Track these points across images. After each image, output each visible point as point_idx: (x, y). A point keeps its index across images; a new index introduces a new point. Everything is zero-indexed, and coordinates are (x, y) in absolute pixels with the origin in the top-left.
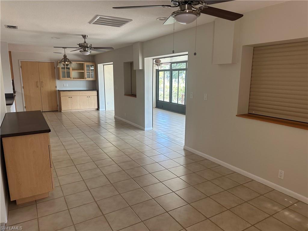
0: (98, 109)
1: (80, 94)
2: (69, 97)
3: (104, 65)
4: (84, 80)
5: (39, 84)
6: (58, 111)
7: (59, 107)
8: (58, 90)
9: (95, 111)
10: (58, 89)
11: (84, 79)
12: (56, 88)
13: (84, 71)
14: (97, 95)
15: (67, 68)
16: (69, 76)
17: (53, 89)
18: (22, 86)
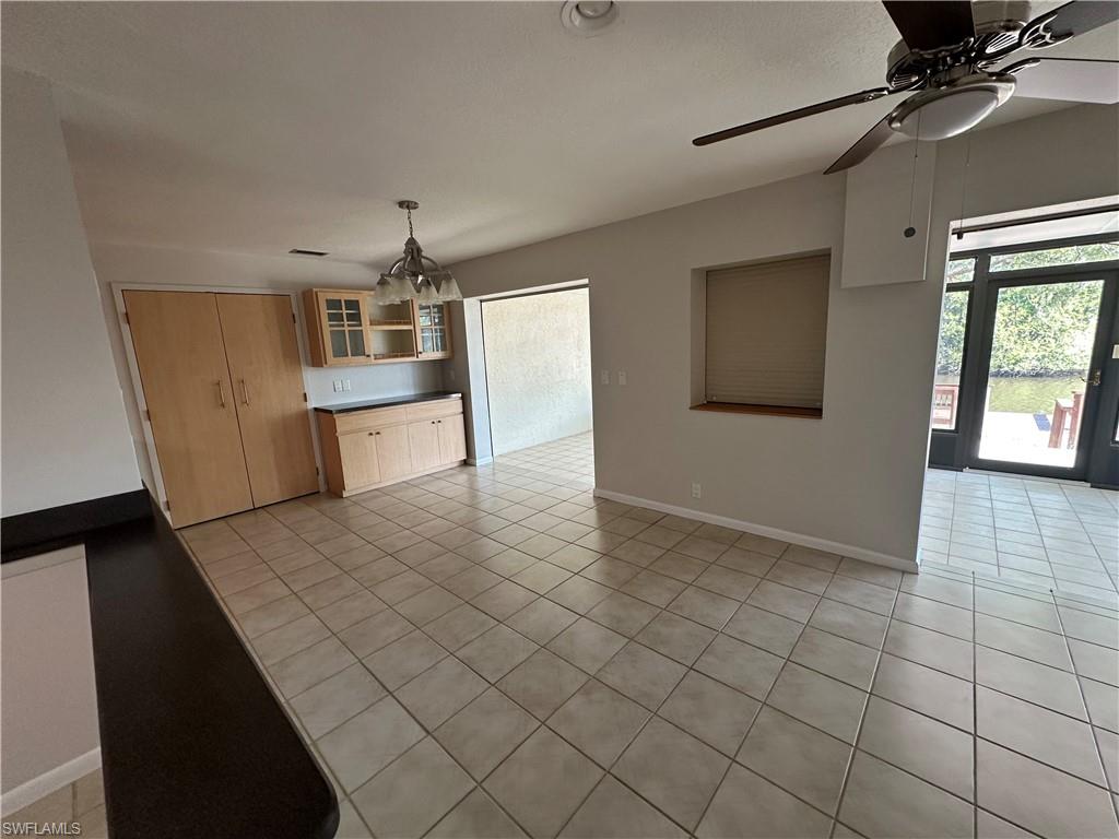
0: (468, 462)
1: (410, 417)
2: (371, 434)
3: (481, 301)
4: (415, 359)
5: (226, 393)
6: (318, 492)
7: (321, 477)
8: (316, 409)
9: (458, 469)
10: (312, 404)
11: (413, 355)
12: (306, 400)
13: (411, 327)
14: (461, 410)
15: (350, 317)
16: (359, 350)
17: (293, 406)
18: (143, 407)
